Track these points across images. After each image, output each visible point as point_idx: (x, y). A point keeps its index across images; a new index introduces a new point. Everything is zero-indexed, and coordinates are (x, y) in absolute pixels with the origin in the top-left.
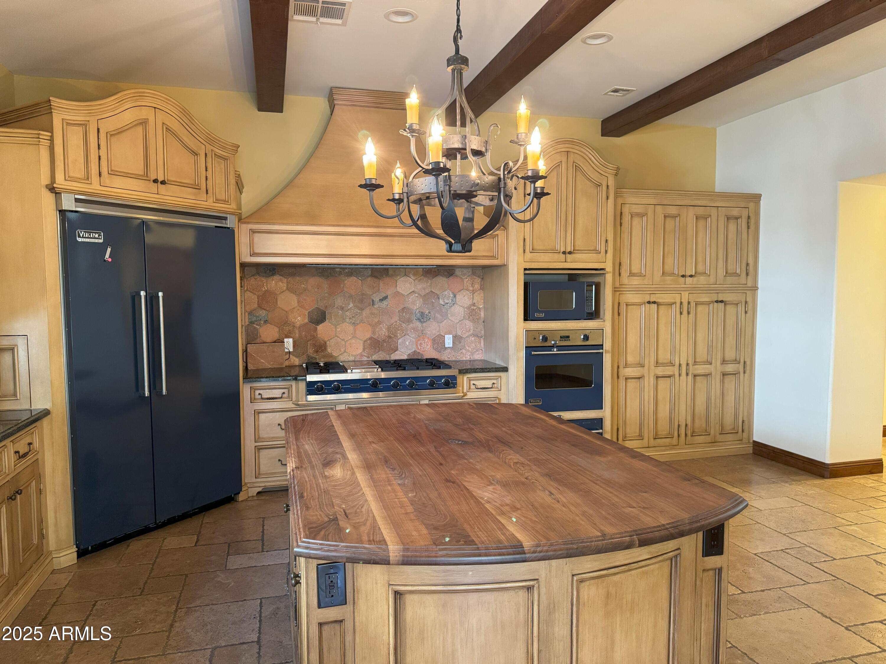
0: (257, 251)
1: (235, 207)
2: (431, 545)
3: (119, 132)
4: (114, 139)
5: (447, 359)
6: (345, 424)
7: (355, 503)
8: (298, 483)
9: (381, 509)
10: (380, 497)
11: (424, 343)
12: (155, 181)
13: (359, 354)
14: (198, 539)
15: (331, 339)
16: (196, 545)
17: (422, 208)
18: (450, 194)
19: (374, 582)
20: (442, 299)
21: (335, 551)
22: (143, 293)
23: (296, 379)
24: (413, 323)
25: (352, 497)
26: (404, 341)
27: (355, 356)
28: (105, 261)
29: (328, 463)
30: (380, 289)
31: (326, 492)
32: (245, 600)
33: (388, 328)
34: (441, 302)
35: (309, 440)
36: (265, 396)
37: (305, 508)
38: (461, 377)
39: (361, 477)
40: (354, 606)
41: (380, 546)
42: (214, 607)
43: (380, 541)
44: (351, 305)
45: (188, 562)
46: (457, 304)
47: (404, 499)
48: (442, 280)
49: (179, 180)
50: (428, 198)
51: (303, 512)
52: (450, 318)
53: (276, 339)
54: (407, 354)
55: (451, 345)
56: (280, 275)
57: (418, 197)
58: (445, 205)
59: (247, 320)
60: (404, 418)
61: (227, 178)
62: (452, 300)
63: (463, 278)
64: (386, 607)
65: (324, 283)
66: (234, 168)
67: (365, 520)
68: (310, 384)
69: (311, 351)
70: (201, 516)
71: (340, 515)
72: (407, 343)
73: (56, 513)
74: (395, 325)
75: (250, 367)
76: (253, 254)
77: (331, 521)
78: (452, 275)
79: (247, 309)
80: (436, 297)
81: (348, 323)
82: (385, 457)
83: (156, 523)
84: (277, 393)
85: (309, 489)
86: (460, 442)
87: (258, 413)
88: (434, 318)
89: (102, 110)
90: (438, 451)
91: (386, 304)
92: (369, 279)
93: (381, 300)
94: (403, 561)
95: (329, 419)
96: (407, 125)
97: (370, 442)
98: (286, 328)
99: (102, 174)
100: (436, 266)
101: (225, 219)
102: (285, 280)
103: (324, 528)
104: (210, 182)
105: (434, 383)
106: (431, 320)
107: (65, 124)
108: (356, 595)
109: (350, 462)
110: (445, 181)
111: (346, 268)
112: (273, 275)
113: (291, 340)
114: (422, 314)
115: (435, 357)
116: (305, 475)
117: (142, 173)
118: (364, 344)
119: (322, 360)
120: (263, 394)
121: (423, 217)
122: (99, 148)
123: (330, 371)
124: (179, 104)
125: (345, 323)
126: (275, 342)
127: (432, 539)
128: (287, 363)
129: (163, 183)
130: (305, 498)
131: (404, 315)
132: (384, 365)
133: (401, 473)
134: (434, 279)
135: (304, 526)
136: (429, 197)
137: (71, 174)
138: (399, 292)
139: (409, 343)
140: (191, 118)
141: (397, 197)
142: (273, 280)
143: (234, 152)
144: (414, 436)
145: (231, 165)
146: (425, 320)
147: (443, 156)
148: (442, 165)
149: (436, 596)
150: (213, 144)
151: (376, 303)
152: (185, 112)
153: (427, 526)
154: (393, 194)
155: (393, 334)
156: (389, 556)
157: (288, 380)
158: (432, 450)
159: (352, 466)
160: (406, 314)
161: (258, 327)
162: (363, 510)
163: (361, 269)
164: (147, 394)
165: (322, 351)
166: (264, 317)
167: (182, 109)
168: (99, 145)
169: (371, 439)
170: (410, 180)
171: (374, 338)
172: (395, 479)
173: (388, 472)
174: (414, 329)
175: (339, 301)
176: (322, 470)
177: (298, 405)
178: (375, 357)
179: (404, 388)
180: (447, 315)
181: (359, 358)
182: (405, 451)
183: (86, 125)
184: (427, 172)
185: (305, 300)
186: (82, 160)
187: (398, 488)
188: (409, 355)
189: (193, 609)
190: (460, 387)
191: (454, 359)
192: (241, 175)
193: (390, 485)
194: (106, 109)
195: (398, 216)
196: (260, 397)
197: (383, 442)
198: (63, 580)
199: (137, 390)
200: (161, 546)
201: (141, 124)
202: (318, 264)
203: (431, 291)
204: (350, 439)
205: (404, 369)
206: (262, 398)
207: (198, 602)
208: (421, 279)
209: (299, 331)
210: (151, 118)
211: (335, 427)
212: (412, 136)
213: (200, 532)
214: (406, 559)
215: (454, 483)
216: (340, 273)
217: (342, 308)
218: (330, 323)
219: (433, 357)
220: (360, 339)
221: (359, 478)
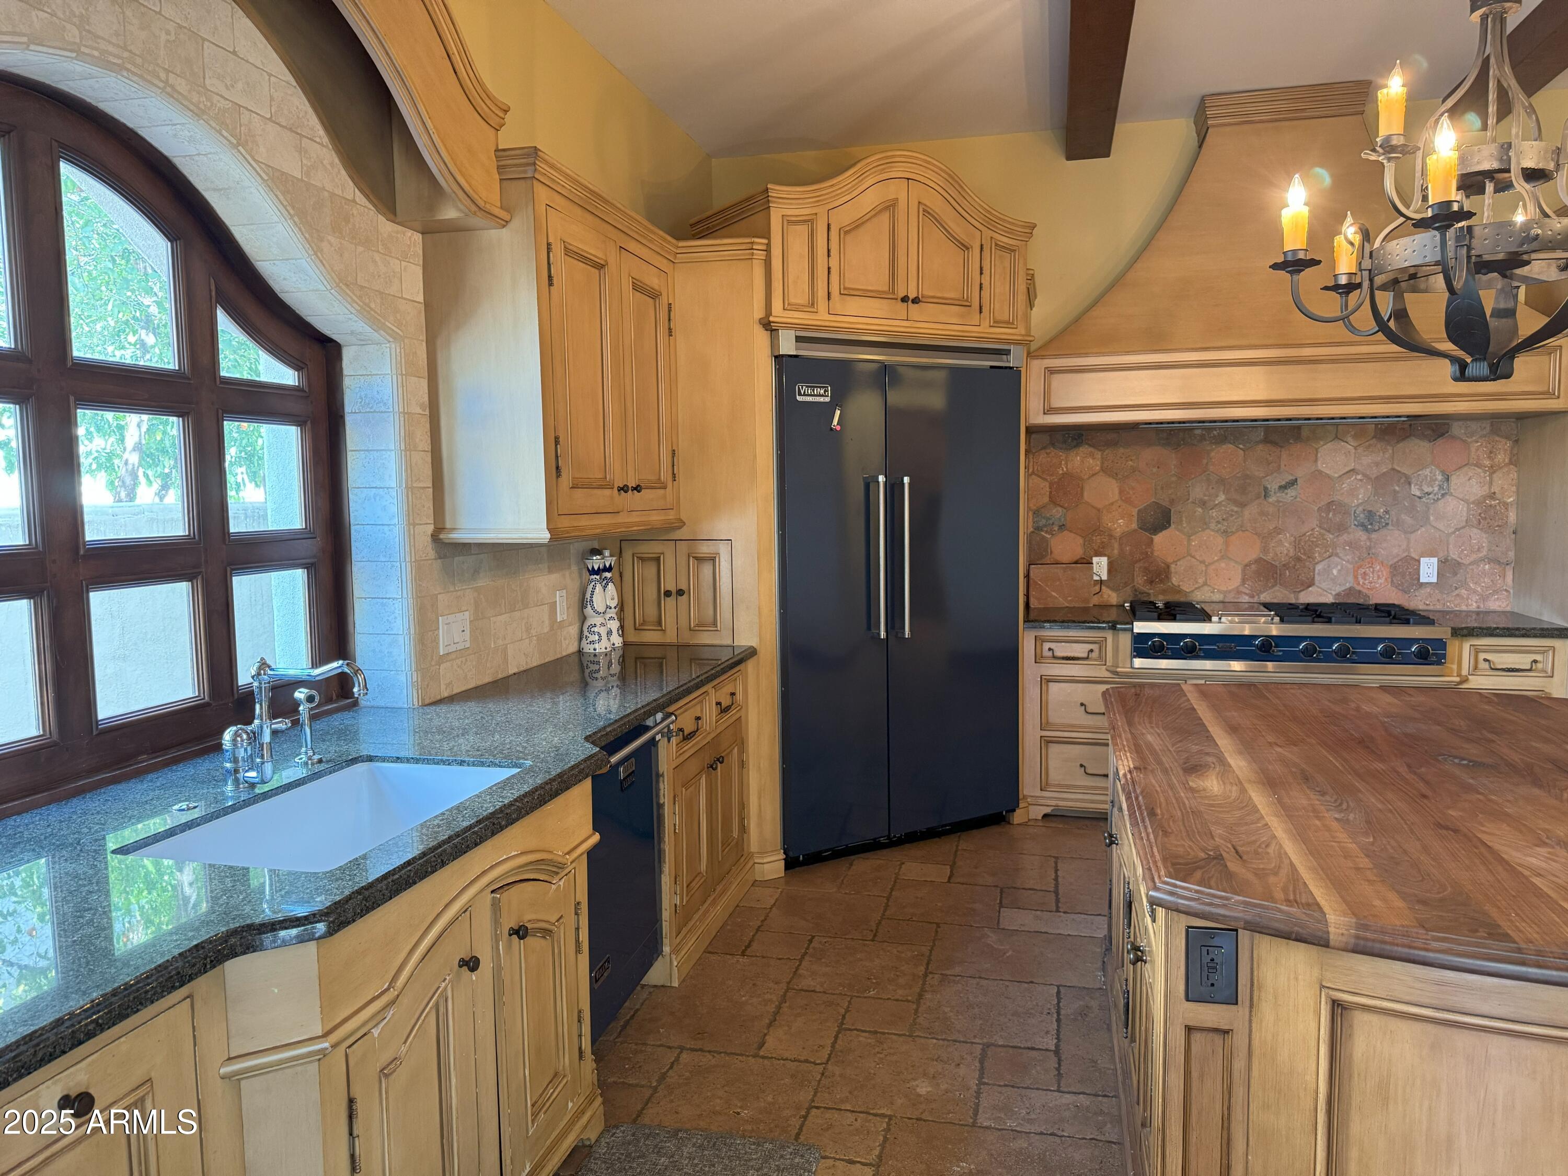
0: (1056, 403)
1: (1023, 332)
2: (1415, 927)
3: (857, 225)
4: (849, 238)
5: (1422, 607)
6: (1217, 708)
7: (1254, 838)
8: (1142, 792)
9: (1306, 854)
10: (1301, 834)
11: (1373, 573)
12: (905, 299)
13: (1233, 590)
14: (951, 872)
15: (1179, 560)
16: (949, 881)
17: (1399, 297)
18: (1468, 262)
19: (1292, 976)
20: (1416, 484)
21: (1224, 906)
22: (881, 478)
23: (1113, 628)
24: (1349, 533)
25: (1245, 828)
26: (1329, 567)
27: (1225, 593)
28: (831, 429)
29: (1193, 768)
30: (1282, 466)
31: (1196, 813)
32: (1032, 982)
33: (1295, 542)
34: (1415, 491)
35: (1152, 727)
36: (1059, 653)
37: (1161, 833)
38: (1456, 643)
39: (1259, 798)
40: (1251, 1012)
41: (1308, 912)
42: (984, 982)
43: (1308, 905)
44: (1222, 497)
45: (939, 904)
46: (1451, 495)
47: (1350, 845)
48: (1418, 447)
49: (939, 295)
50: (1413, 276)
51: (1159, 838)
52: (1433, 523)
53: (1079, 557)
54: (1334, 593)
55: (1434, 579)
56: (1090, 445)
57: (1391, 276)
58: (1458, 285)
59: (1030, 524)
60: (1338, 709)
61: (1013, 283)
62: (1441, 487)
63: (1469, 440)
64: (1313, 1025)
65: (1171, 458)
66: (1025, 264)
67: (1275, 867)
68: (1141, 638)
69: (1140, 581)
70: (953, 838)
71: (1228, 853)
72: (1335, 572)
73: (759, 798)
74: (1309, 536)
75: (1034, 603)
76: (1049, 411)
77: (1210, 859)
78: (1442, 435)
79: (1031, 505)
80: (1402, 480)
81: (1213, 530)
82: (1303, 772)
83: (889, 837)
84: (1079, 650)
85: (1164, 804)
86: (1465, 762)
87: (1046, 681)
88: (1398, 524)
89: (834, 194)
90: (1415, 773)
91: (1294, 494)
92: (1260, 447)
93: (1283, 488)
94: (1356, 945)
95: (1184, 699)
96: (1378, 140)
97: (1270, 743)
98: (1097, 539)
99: (832, 296)
100: (1408, 416)
101: (1008, 352)
102: (1098, 455)
103: (1201, 868)
104: (986, 293)
105: (1394, 652)
106: (1390, 527)
107: (785, 223)
108: (1256, 993)
109: (1234, 771)
110: (1458, 239)
111: (1215, 429)
112: (1078, 446)
113: (1104, 561)
114: (1370, 515)
115: (1396, 602)
116: (1153, 781)
117: (886, 289)
118: (1244, 571)
119: (1161, 597)
120: (1055, 649)
121: (1401, 314)
122: (829, 256)
123: (1178, 617)
124: (944, 168)
125: (1208, 531)
126: (1076, 563)
127: (1417, 919)
128: (1095, 600)
129: (916, 301)
130: (1160, 817)
131: (1331, 515)
132: (1285, 612)
133: (1339, 801)
134: (1401, 445)
135: (1164, 860)
136: (1416, 274)
137: (793, 301)
138: (1320, 472)
139: (1339, 571)
140: (962, 187)
141: (1343, 280)
142: (1077, 454)
143: (1027, 237)
144: (1361, 742)
145: (1021, 261)
146: (1377, 528)
147: (1458, 189)
148: (1455, 207)
149: (1418, 1026)
150: (994, 226)
151: (1272, 493)
152: (954, 180)
153: (1403, 896)
154: (1335, 276)
155: (1305, 554)
156: (1328, 932)
157: (1099, 628)
158: (1403, 770)
159: (1238, 778)
160: (1334, 515)
161: (1049, 536)
162: (1271, 850)
163: (1245, 430)
164: (883, 635)
165: (1161, 581)
166: (1060, 519)
167: (947, 173)
168: (829, 251)
169: (1270, 739)
170: (1377, 244)
171: (1265, 561)
172: (1328, 810)
173: (1312, 796)
174: (1350, 544)
175: (1198, 491)
176: (1183, 778)
177: (1116, 673)
178: (1266, 597)
179: (1328, 658)
180: (1428, 519)
181: (1234, 598)
182: (1342, 765)
183: (811, 221)
184: (1422, 224)
185: (1133, 488)
186: (806, 277)
187: (1335, 825)
188: (1338, 595)
189: (952, 978)
190: (1452, 663)
191: (1439, 607)
192: (1036, 275)
193: (1318, 818)
194: (839, 191)
195: (1344, 319)
196: (1050, 654)
197: (1295, 745)
198: (768, 897)
199: (869, 628)
200: (897, 874)
201: (887, 208)
202: (1161, 423)
203: (1393, 469)
204: (1230, 734)
205: (1329, 621)
206: (1054, 657)
207: (957, 970)
208: (1370, 446)
209: (1120, 545)
210: (902, 197)
211: (1199, 712)
212: (1389, 159)
213: (954, 863)
214: (1362, 942)
215: (1456, 831)
216: (1202, 438)
217: (1203, 504)
218: (1178, 530)
219: (1391, 602)
220: (1236, 562)
221: (1254, 798)
